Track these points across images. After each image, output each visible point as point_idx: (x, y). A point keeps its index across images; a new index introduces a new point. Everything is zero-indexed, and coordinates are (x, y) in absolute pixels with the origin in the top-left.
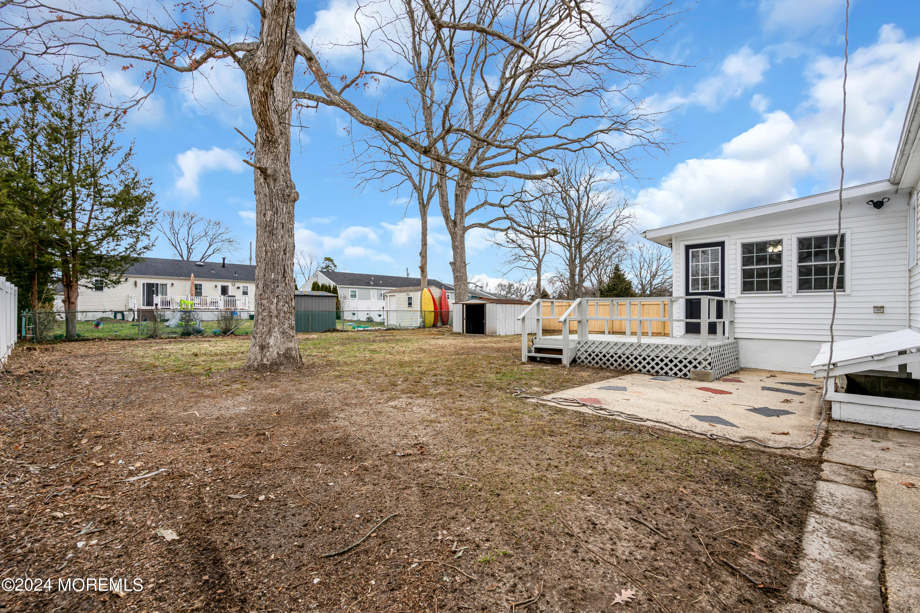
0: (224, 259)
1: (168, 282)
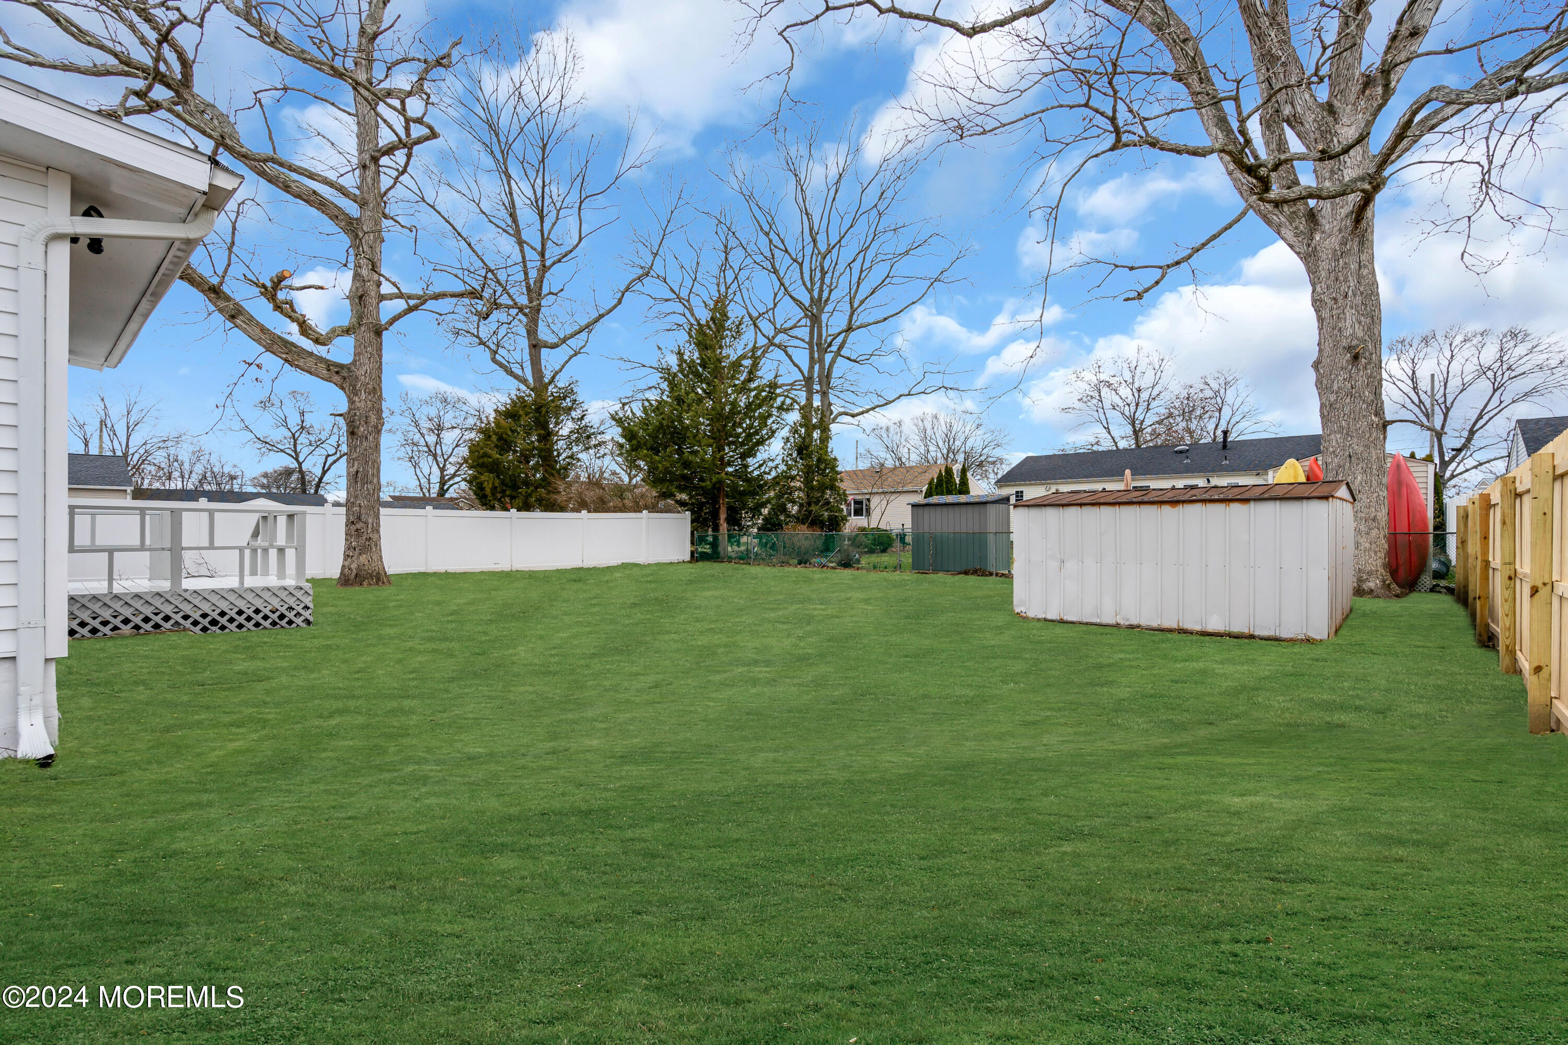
1: (1098, 487)
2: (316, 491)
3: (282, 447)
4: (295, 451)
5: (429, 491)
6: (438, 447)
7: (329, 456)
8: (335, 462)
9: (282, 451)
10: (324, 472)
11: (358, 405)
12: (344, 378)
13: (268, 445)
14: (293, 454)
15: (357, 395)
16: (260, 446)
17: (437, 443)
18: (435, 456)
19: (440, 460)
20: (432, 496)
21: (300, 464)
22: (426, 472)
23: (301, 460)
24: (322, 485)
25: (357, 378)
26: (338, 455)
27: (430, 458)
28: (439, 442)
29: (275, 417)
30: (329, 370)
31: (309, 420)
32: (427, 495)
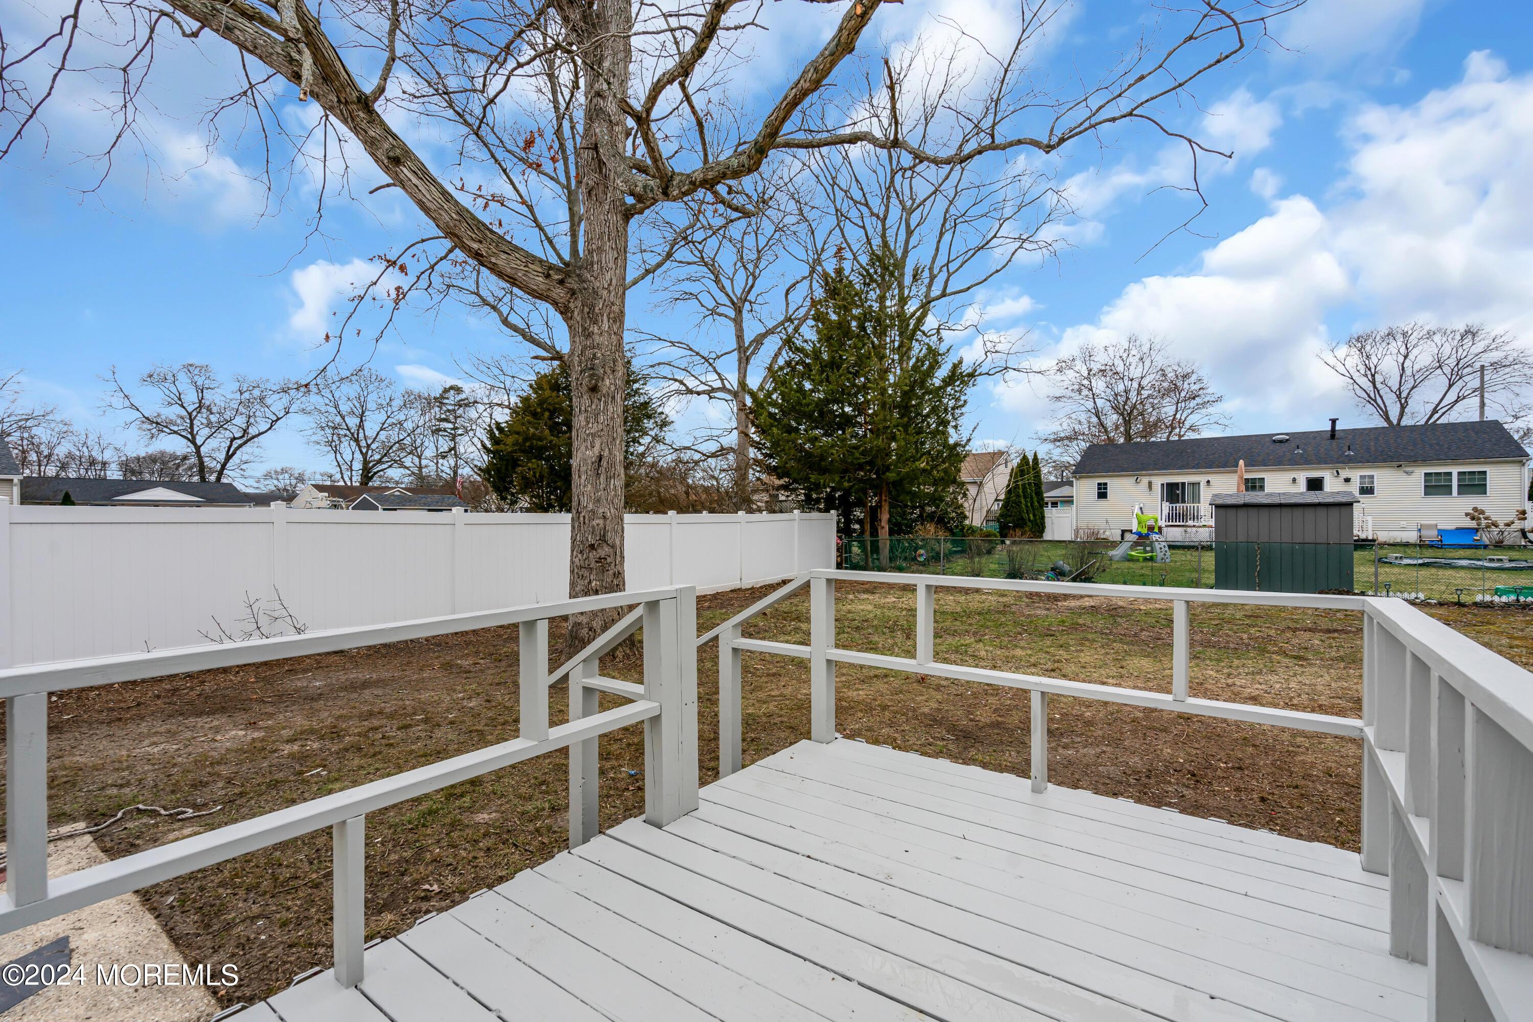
0: (1334, 422)
1: (1202, 479)
2: (218, 479)
3: (175, 428)
4: (192, 433)
5: (351, 479)
6: (361, 431)
7: (235, 439)
8: (240, 446)
9: (175, 432)
10: (228, 457)
11: (597, 339)
12: (573, 293)
13: (158, 425)
14: (189, 436)
15: (595, 323)
16: (149, 427)
17: (360, 426)
18: (357, 441)
19: (363, 443)
20: (354, 484)
21: (198, 448)
22: (348, 458)
23: (199, 441)
24: (225, 472)
25: (595, 292)
26: (245, 439)
27: (353, 444)
28: (361, 426)
29: (167, 392)
30: (548, 276)
31: (209, 397)
32: (349, 484)
